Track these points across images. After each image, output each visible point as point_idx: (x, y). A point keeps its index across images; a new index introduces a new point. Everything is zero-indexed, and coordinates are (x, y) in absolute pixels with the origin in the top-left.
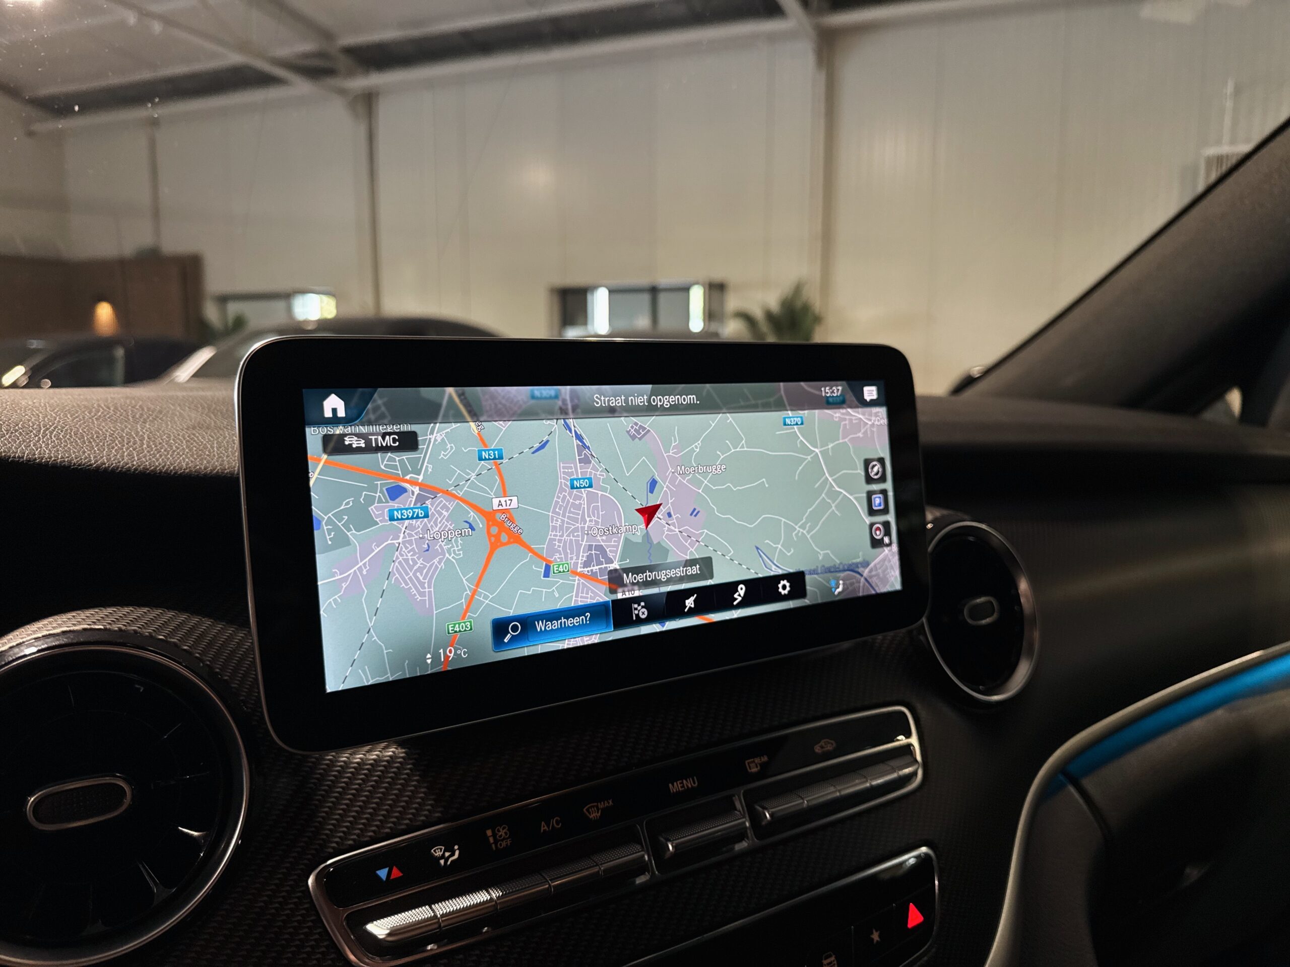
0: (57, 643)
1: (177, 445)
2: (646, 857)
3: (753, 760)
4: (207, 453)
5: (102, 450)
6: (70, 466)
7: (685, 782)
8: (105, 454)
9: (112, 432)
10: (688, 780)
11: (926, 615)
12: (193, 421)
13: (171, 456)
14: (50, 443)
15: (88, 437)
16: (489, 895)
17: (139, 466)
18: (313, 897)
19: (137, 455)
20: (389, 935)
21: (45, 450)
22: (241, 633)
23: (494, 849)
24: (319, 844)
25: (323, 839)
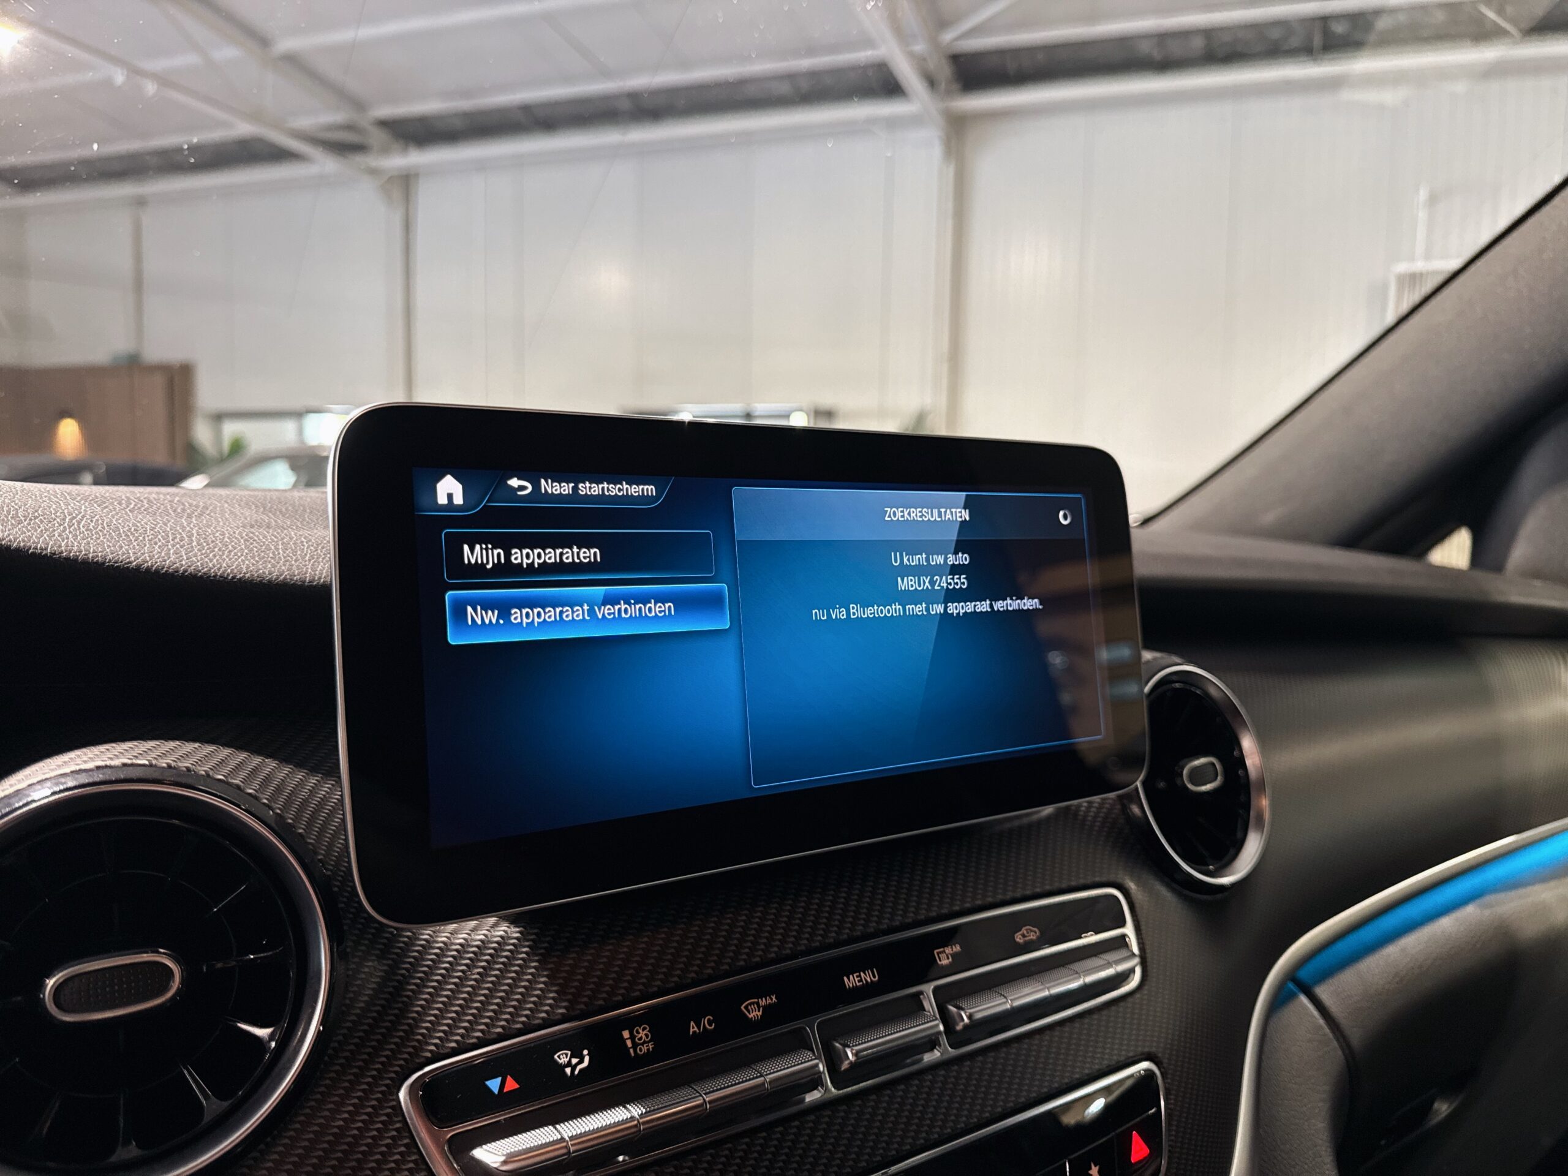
0: (91, 780)
1: (233, 544)
2: (821, 1067)
3: (942, 949)
4: (271, 555)
5: (143, 546)
6: (104, 563)
8: (146, 551)
9: (153, 526)
10: (866, 972)
11: (1141, 777)
12: (248, 519)
13: (227, 557)
14: (78, 534)
15: (124, 529)
16: (629, 1113)
17: (189, 566)
18: (406, 1114)
19: (186, 554)
20: (505, 1163)
21: (74, 542)
23: (633, 1055)
24: (414, 1047)
25: (418, 1041)
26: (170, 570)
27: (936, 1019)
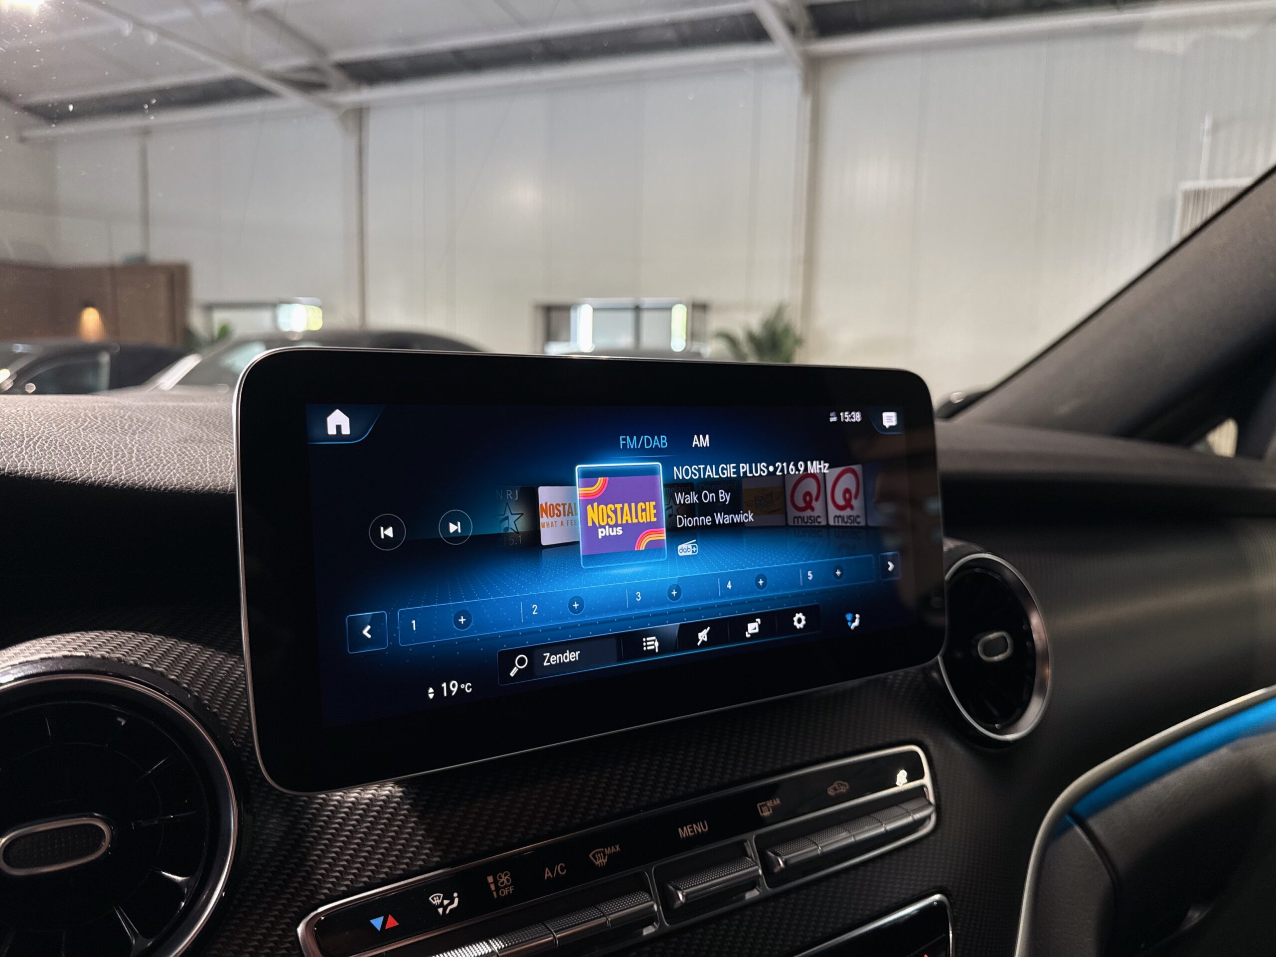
0: (34, 671)
1: (167, 458)
2: (655, 908)
3: (764, 803)
4: (199, 468)
5: (89, 463)
6: (54, 480)
7: (694, 826)
8: (91, 468)
9: (99, 444)
10: (698, 824)
11: (941, 652)
12: (184, 434)
13: (161, 471)
14: (33, 454)
15: (74, 448)
16: (491, 948)
17: (127, 481)
18: (303, 948)
19: (125, 469)
21: (28, 462)
22: (231, 661)
23: (496, 897)
24: (310, 891)
25: (314, 885)
26: (111, 485)
27: (757, 864)
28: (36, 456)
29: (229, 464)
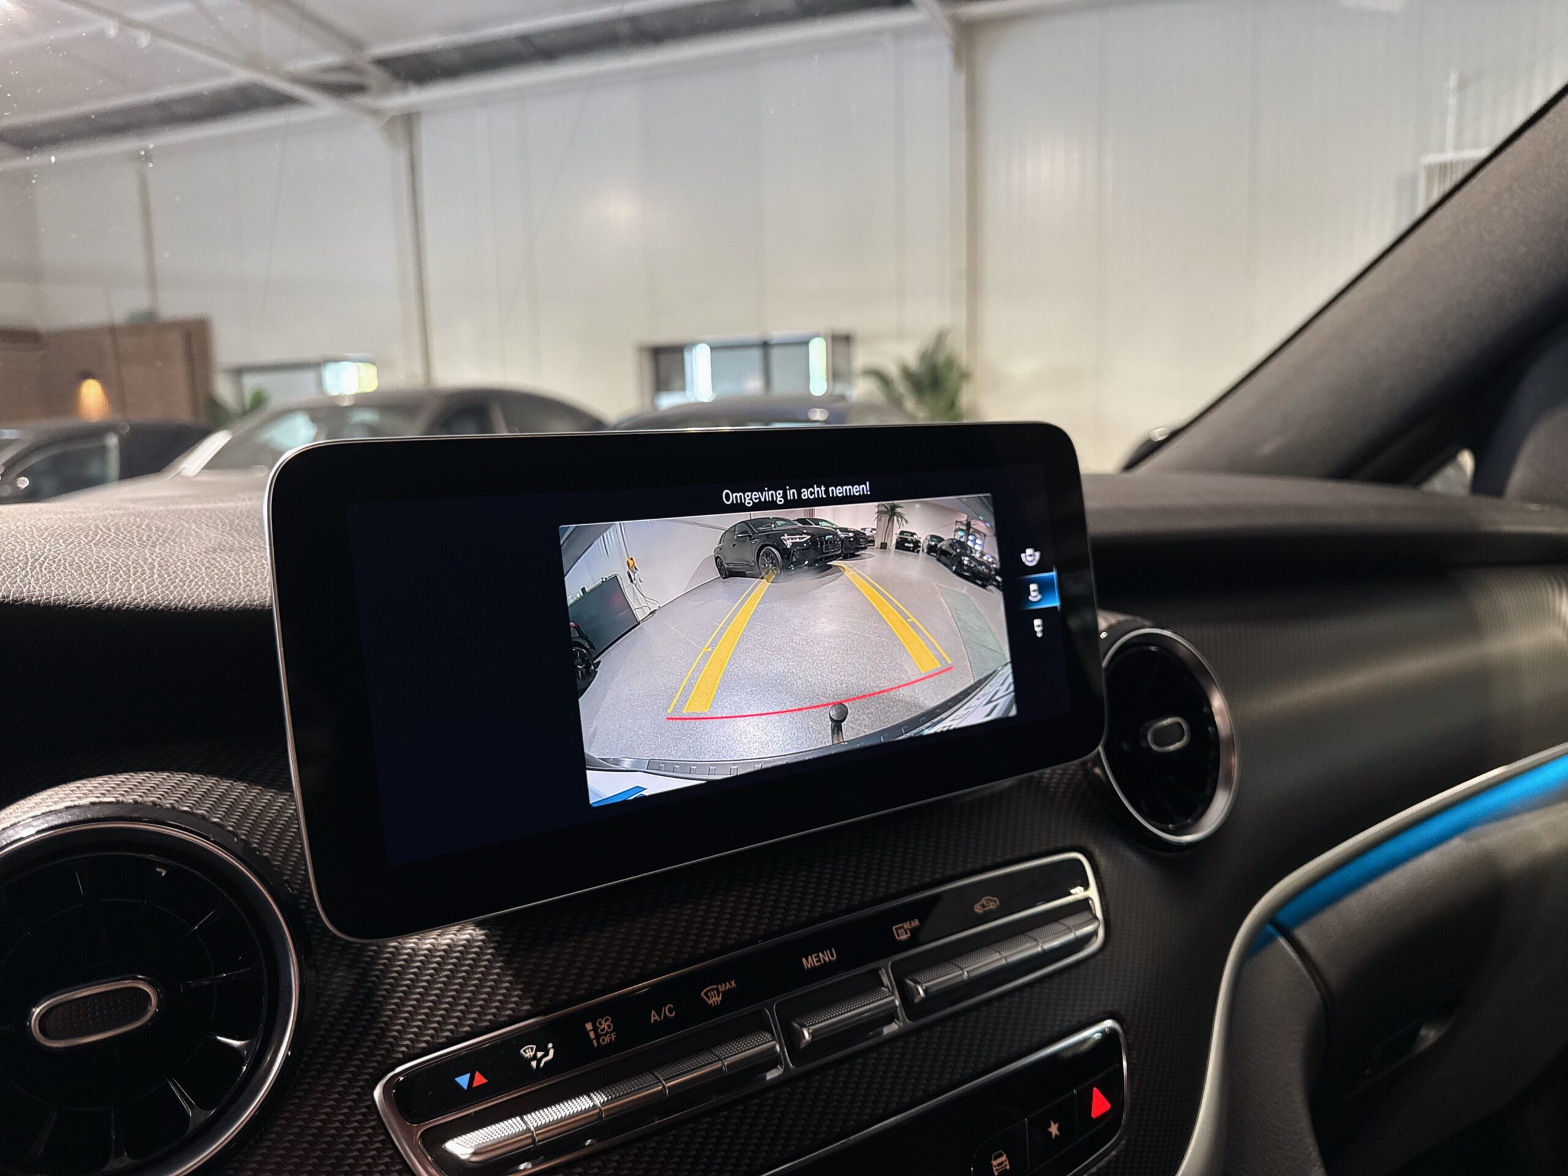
0: (59, 822)
1: (194, 573)
2: (778, 1048)
3: (901, 925)
4: (232, 581)
5: (104, 583)
6: (66, 605)
8: (107, 589)
9: (115, 561)
10: (825, 952)
11: (1101, 743)
12: (212, 542)
13: (187, 587)
14: (40, 577)
15: (86, 568)
16: (592, 1101)
17: (150, 601)
18: (381, 1112)
19: (147, 588)
20: (474, 1154)
21: (35, 586)
22: (281, 799)
24: (386, 1049)
25: (390, 1043)
26: (131, 607)
27: (893, 994)
28: (43, 579)
29: (265, 575)
